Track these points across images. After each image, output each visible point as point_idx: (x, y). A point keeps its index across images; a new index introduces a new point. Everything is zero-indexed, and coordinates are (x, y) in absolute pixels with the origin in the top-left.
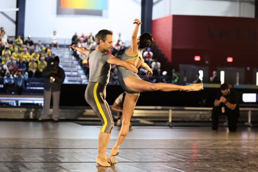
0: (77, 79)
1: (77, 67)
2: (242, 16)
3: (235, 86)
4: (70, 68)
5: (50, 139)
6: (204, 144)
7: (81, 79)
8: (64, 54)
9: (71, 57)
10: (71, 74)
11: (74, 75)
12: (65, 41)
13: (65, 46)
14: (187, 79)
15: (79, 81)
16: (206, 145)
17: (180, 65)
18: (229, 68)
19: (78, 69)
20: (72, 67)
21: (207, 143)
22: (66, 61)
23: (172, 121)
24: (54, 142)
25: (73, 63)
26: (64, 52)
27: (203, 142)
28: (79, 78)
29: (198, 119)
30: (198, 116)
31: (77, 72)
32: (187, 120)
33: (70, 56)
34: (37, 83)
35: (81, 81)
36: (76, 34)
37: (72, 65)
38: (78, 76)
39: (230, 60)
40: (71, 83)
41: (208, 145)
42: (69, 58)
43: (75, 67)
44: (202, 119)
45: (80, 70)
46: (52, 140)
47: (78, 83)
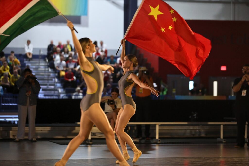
0: (54, 93)
1: (54, 79)
2: (237, 19)
3: (229, 97)
4: (47, 81)
5: (23, 161)
6: (194, 162)
7: (59, 93)
8: (39, 65)
9: (47, 69)
10: (48, 87)
11: (50, 89)
12: (40, 51)
13: (40, 57)
14: (176, 91)
15: (56, 96)
16: (196, 163)
17: (168, 75)
18: (223, 78)
19: (55, 82)
20: (48, 80)
21: (197, 161)
22: (42, 74)
23: (159, 138)
24: (28, 164)
25: (49, 75)
26: (39, 63)
27: (193, 160)
28: (56, 92)
29: (188, 135)
30: (188, 131)
31: (54, 85)
32: (175, 136)
33: (45, 68)
34: (9, 99)
35: (58, 96)
36: (52, 42)
37: (48, 77)
38: (55, 90)
39: (223, 68)
40: (47, 97)
41: (199, 163)
42: (45, 70)
43: (52, 80)
44: (193, 135)
45: (57, 83)
46: (26, 161)
47: (55, 97)
